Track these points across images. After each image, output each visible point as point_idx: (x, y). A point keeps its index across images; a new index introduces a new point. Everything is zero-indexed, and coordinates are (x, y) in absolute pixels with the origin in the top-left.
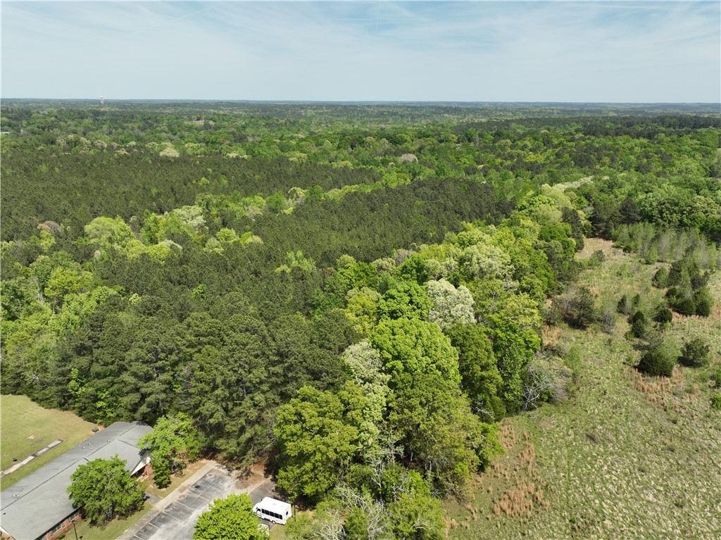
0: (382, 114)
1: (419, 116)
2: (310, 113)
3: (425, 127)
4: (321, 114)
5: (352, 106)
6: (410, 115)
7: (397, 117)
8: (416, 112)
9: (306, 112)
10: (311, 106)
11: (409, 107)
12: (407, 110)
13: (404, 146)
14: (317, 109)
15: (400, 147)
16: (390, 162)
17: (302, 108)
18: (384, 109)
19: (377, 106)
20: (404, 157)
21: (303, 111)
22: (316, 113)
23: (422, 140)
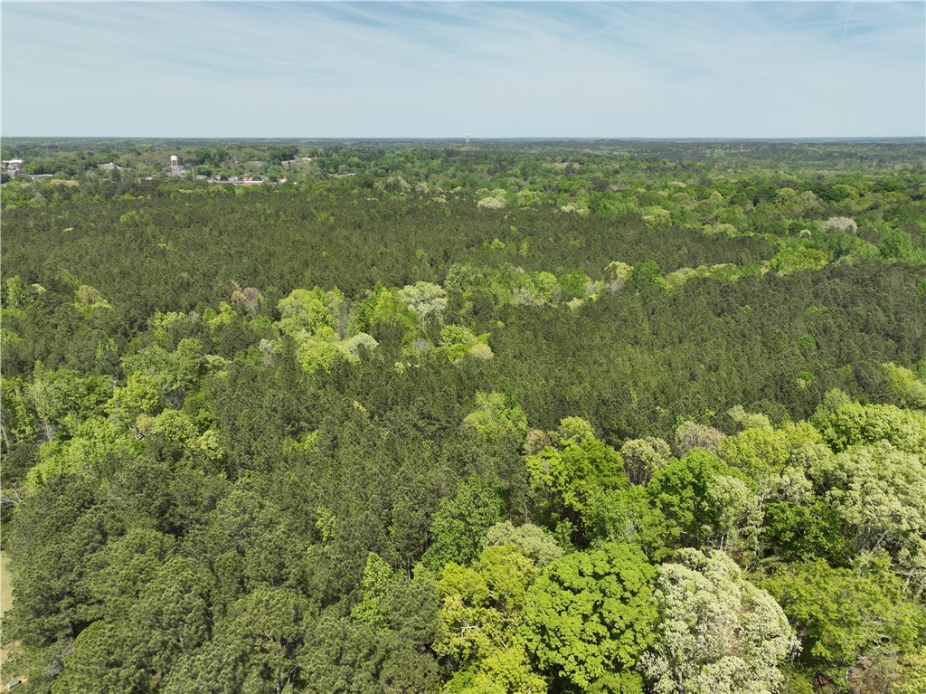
0: (829, 155)
1: (894, 158)
2: (719, 153)
3: (896, 174)
4: (735, 155)
5: (784, 144)
6: (877, 156)
7: (854, 159)
8: (891, 152)
9: (712, 152)
10: (723, 144)
11: (878, 145)
12: (874, 150)
13: (842, 204)
14: (730, 148)
15: (836, 205)
16: (805, 228)
17: (709, 148)
18: (835, 149)
19: (825, 144)
20: (833, 221)
21: (708, 151)
22: (727, 154)
23: (879, 195)
